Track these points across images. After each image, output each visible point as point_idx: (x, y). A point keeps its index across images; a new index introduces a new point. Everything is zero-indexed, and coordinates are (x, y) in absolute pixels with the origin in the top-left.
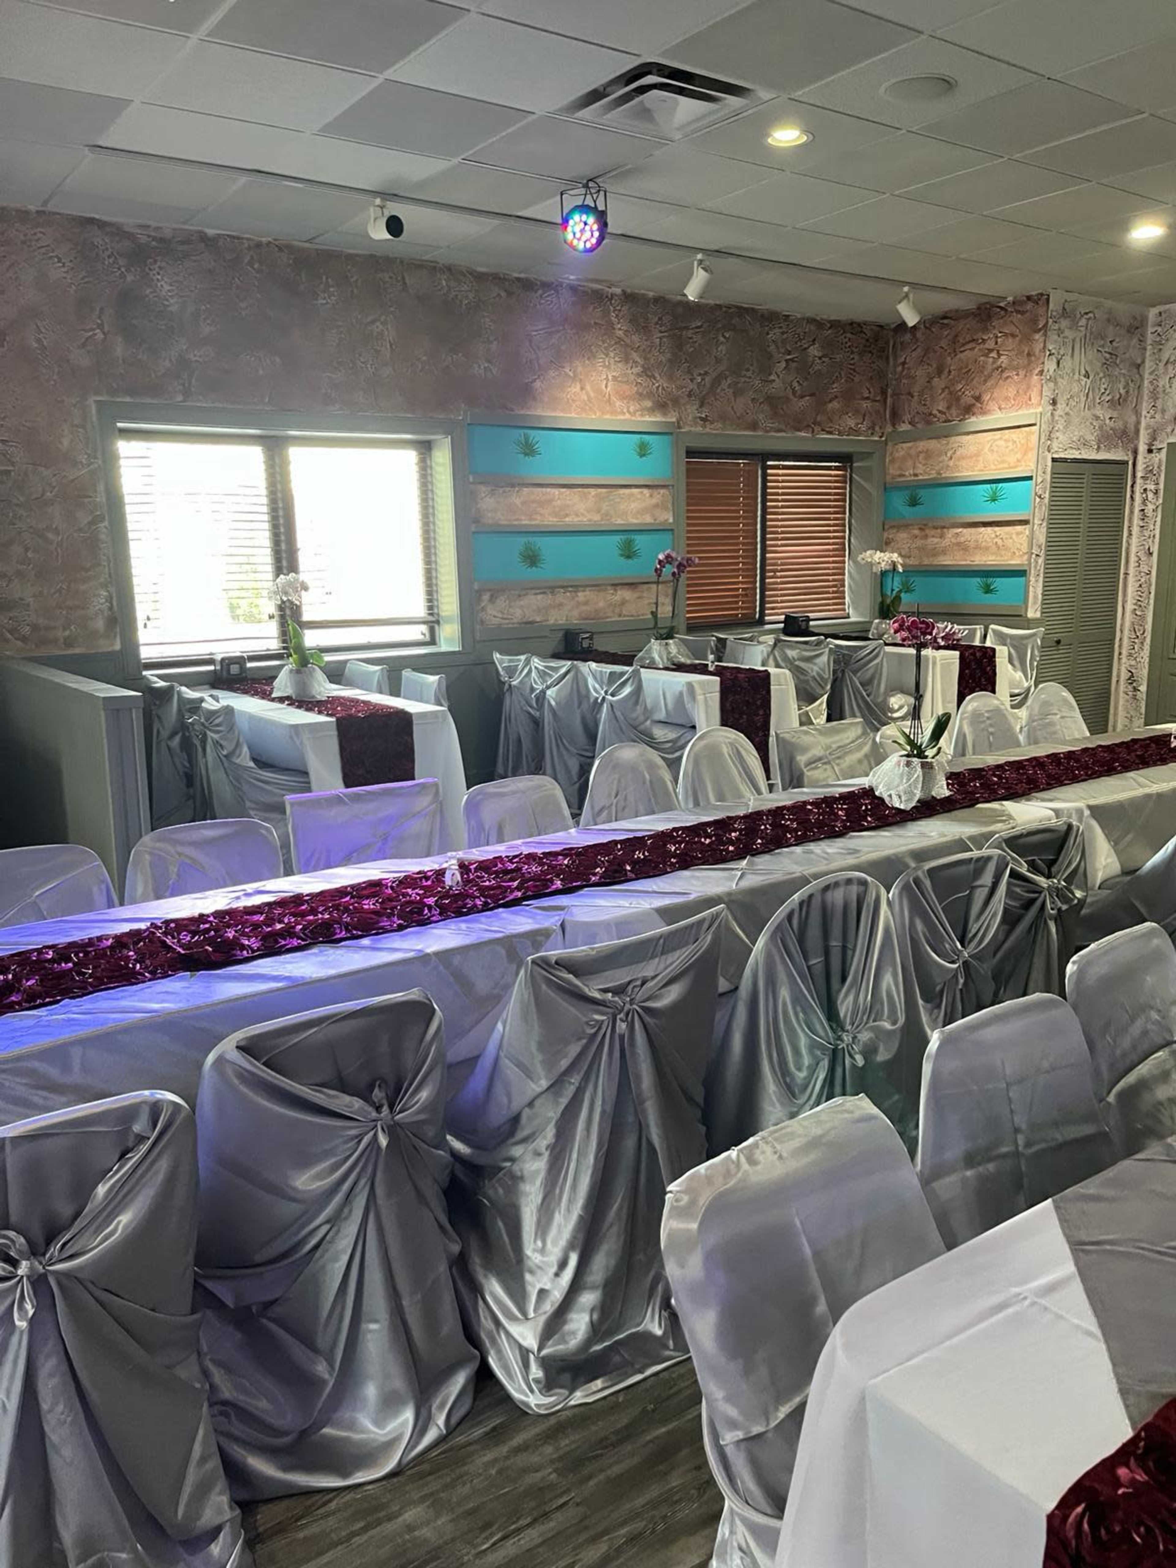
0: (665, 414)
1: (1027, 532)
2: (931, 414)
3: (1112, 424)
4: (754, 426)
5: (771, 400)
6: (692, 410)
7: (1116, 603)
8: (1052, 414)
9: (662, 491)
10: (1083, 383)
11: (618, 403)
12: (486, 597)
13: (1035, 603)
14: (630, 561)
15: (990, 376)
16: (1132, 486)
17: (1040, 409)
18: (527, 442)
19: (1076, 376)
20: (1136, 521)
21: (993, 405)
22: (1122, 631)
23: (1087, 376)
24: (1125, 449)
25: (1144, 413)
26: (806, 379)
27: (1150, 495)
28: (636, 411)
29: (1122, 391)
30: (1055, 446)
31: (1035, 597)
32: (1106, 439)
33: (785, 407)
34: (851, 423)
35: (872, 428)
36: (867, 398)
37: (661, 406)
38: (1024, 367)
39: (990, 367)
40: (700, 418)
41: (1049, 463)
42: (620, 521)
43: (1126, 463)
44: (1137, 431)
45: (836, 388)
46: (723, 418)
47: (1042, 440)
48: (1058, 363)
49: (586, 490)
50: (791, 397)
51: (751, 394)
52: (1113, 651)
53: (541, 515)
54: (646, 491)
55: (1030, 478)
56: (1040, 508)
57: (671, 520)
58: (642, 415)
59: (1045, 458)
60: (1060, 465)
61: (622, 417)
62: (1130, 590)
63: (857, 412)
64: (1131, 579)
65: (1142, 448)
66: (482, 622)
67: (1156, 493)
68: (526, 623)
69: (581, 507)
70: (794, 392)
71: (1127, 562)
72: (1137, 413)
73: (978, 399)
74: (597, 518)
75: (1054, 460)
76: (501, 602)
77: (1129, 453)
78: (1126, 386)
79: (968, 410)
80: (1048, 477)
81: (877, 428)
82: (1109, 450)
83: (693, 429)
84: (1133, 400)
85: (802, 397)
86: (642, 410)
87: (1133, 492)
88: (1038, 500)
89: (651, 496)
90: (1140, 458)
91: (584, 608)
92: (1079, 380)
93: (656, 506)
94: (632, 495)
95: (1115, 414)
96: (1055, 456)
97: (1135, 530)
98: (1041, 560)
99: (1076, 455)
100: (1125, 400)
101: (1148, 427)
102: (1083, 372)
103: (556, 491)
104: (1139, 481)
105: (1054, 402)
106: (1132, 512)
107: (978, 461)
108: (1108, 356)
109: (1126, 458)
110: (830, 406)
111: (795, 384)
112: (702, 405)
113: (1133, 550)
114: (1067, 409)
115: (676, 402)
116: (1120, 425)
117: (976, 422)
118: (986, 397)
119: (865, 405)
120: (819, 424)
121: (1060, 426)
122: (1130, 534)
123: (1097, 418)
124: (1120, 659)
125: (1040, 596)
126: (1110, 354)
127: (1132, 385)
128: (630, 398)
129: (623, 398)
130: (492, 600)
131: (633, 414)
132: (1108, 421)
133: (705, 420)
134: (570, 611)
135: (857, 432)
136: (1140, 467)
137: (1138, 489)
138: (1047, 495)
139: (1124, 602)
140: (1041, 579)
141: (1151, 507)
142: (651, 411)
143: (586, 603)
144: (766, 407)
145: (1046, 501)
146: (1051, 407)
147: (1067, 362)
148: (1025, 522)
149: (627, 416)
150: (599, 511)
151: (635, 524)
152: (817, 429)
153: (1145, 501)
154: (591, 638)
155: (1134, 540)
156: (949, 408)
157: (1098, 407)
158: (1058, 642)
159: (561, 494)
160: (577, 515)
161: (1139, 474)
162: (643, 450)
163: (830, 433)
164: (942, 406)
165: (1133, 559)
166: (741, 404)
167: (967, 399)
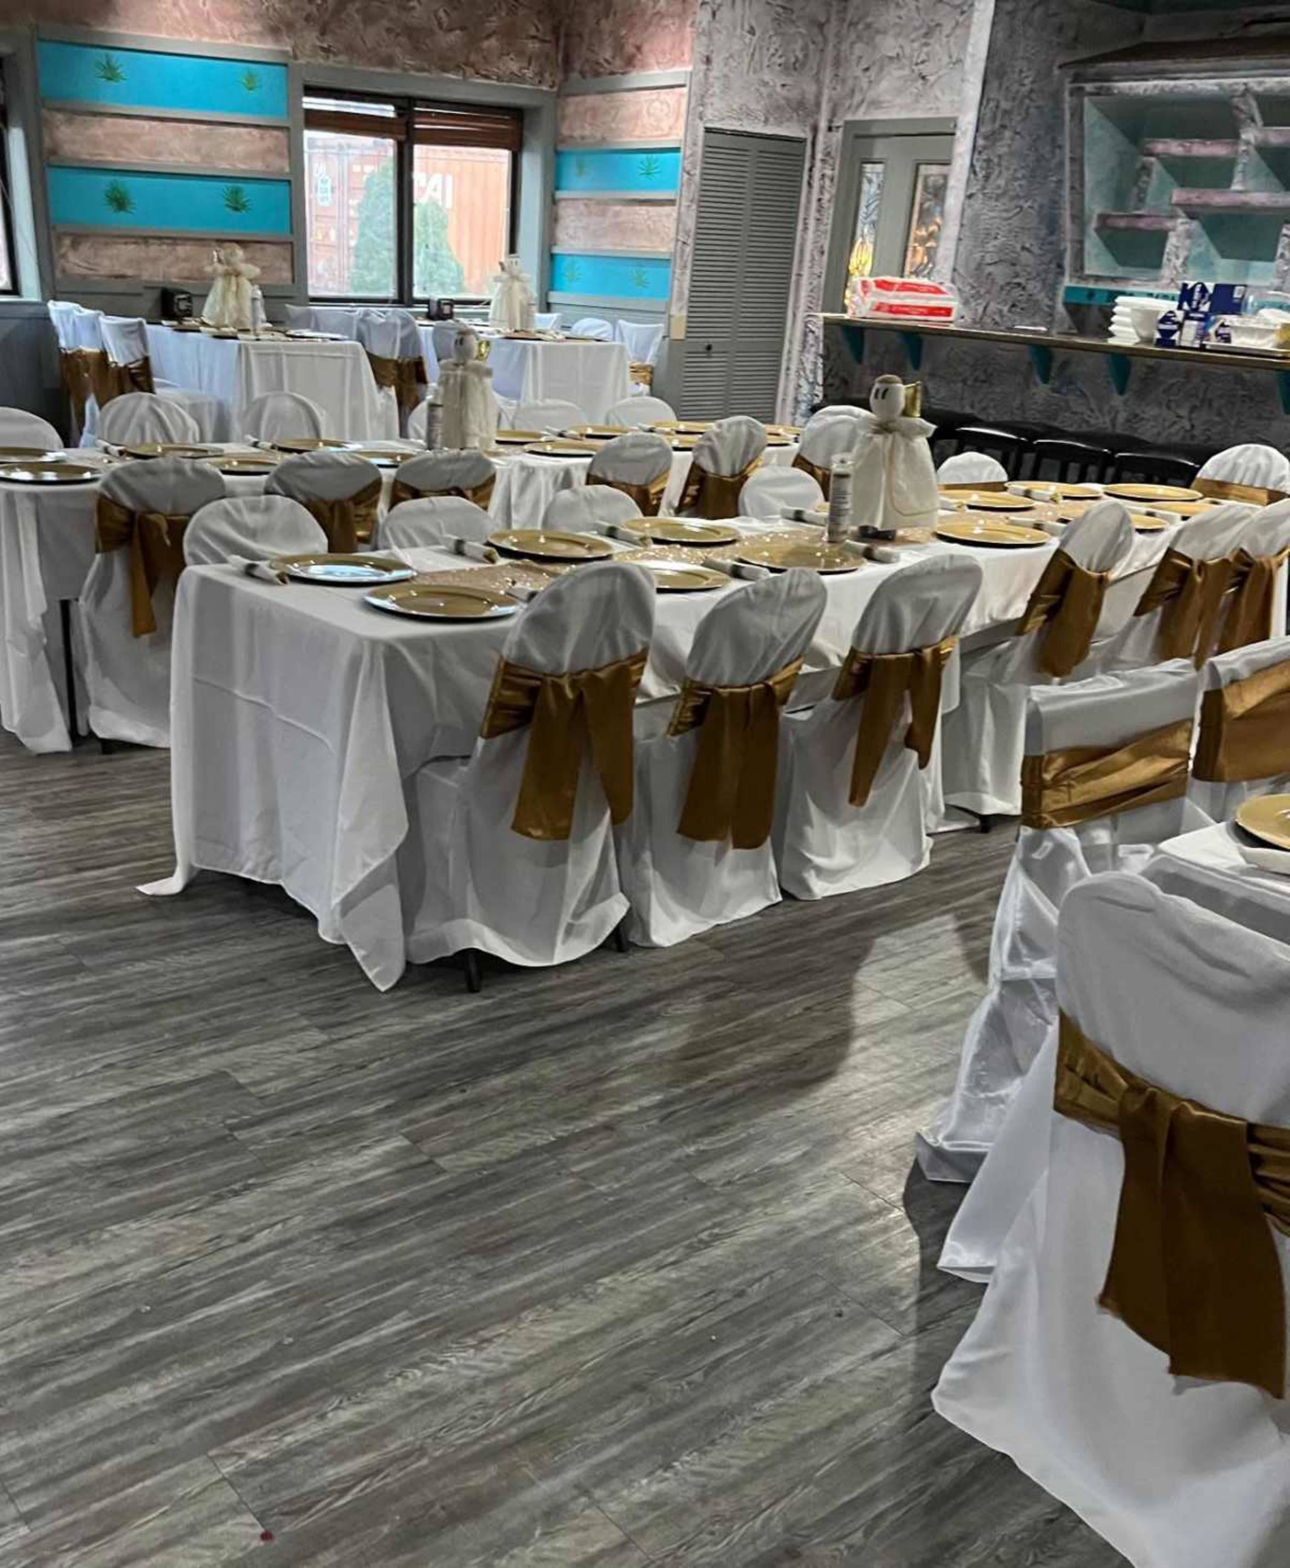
0: (277, 41)
1: (675, 215)
2: (598, 63)
3: (784, 92)
4: (388, 61)
5: (411, 32)
6: (311, 37)
7: (786, 308)
8: (706, 76)
9: (276, 133)
10: (747, 41)
11: (219, 24)
12: (67, 242)
13: (680, 299)
14: (237, 214)
15: (650, 23)
16: (811, 170)
17: (690, 68)
18: (108, 62)
19: (738, 31)
20: (813, 213)
21: (652, 60)
22: (791, 342)
23: (752, 31)
24: (802, 122)
25: (827, 81)
26: (455, 8)
27: (827, 182)
28: (241, 35)
29: (800, 55)
30: (709, 113)
31: (681, 293)
32: (775, 111)
33: (428, 41)
34: (514, 66)
35: (541, 74)
36: (534, 37)
37: (274, 31)
38: (679, 16)
39: (650, 12)
40: (322, 49)
41: (701, 132)
42: (224, 165)
43: (802, 141)
44: (818, 105)
45: (493, 23)
46: (350, 49)
47: (693, 105)
48: (714, 14)
49: (183, 125)
50: (436, 28)
51: (385, 23)
52: (779, 365)
53: (127, 149)
54: (255, 132)
55: (677, 150)
56: (689, 185)
57: (287, 170)
58: (249, 41)
59: (695, 128)
60: (717, 139)
61: (222, 41)
62: (803, 294)
63: (520, 54)
64: (804, 281)
65: (823, 125)
66: (64, 271)
67: (832, 180)
68: (117, 277)
69: (176, 145)
70: (440, 24)
71: (801, 261)
72: (818, 81)
73: (639, 48)
74: (196, 159)
75: (708, 130)
76: (85, 248)
77: (808, 129)
78: (805, 48)
79: (630, 62)
80: (699, 149)
81: (547, 75)
82: (780, 123)
83: (312, 60)
84: (813, 63)
85: (451, 30)
86: (251, 33)
87: (810, 177)
88: (686, 176)
89: (262, 138)
90: (821, 138)
91: (185, 265)
92: (742, 37)
93: (269, 150)
94: (240, 135)
95: (789, 81)
96: (709, 125)
97: (812, 223)
98: (688, 249)
99: (735, 126)
100: (803, 65)
101: (830, 99)
102: (747, 27)
103: (146, 124)
104: (818, 164)
105: (708, 61)
106: (809, 201)
107: (636, 125)
108: (780, 10)
109: (802, 135)
110: (486, 44)
111: (442, 14)
112: (323, 33)
113: (809, 246)
114: (726, 70)
115: (290, 26)
116: (794, 94)
117: (636, 78)
118: (646, 48)
119: (533, 46)
120: (472, 66)
121: (716, 89)
122: (806, 229)
123: (765, 84)
124: (787, 375)
125: (686, 292)
126: (783, 7)
127: (812, 47)
128: (236, 19)
129: (224, 17)
130: (75, 245)
131: (238, 38)
132: (779, 89)
133: (327, 50)
134: (169, 266)
135: (522, 79)
136: (820, 147)
137: (817, 175)
138: (698, 172)
139: (796, 307)
140: (688, 272)
141: (826, 196)
142: (261, 35)
143: (186, 260)
144: (403, 40)
145: (697, 178)
146: (704, 67)
147: (725, 14)
148: (671, 202)
149: (231, 40)
150: (198, 150)
151: (244, 171)
152: (470, 71)
153: (822, 188)
154: (189, 300)
155: (810, 235)
156: (613, 57)
157: (766, 70)
158: (709, 348)
159: (151, 127)
160: (171, 154)
161: (819, 156)
162: (251, 83)
163: (486, 77)
164: (608, 55)
165: (807, 257)
166: (372, 35)
167: (630, 49)
